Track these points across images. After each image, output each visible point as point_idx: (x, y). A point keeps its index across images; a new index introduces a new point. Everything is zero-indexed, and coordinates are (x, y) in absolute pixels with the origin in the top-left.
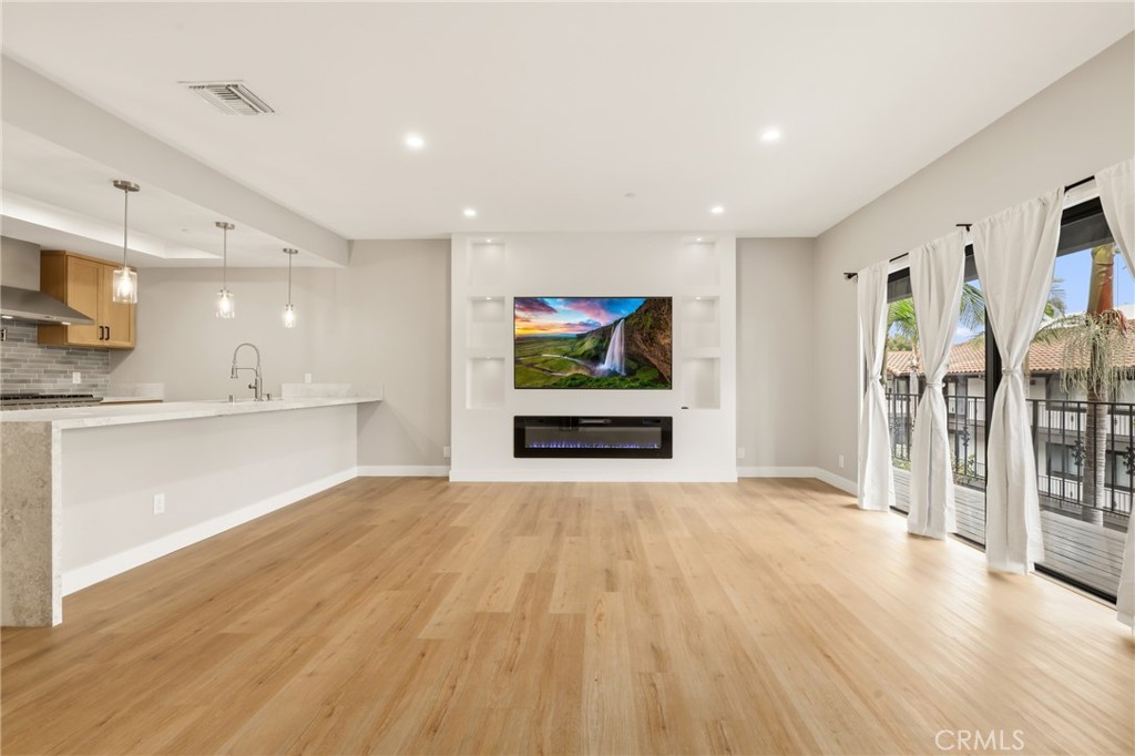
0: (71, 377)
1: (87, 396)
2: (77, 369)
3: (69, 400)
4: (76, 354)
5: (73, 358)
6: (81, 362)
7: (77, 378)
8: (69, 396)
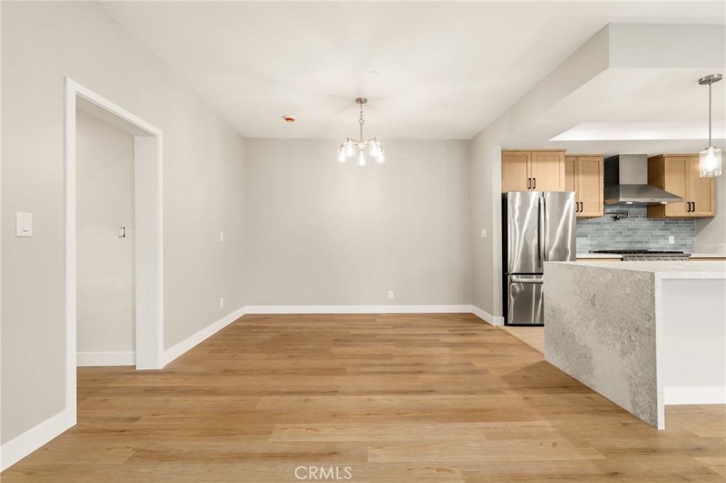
0: (668, 239)
1: (679, 252)
2: (672, 234)
3: (667, 255)
4: (671, 223)
5: (670, 226)
6: (674, 228)
7: (672, 240)
8: (667, 252)
